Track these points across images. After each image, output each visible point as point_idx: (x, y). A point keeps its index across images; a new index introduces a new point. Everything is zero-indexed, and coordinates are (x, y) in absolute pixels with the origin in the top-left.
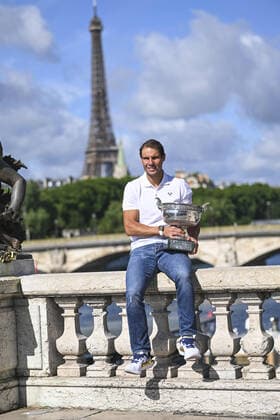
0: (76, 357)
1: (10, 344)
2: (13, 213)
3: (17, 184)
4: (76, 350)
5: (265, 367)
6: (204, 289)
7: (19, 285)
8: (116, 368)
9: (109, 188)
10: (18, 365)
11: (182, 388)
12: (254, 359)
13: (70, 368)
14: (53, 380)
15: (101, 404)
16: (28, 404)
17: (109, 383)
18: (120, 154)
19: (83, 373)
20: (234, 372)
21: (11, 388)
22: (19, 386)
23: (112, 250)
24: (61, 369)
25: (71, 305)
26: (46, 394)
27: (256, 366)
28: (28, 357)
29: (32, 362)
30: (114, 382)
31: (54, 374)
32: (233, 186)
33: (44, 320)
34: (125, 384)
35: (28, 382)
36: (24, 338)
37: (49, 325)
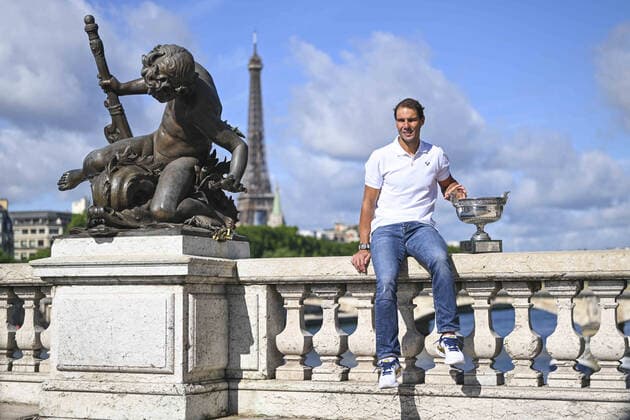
0: (299, 358)
1: (221, 338)
2: (234, 181)
3: (238, 149)
4: (300, 348)
5: (534, 372)
6: (461, 276)
7: (235, 269)
8: (348, 371)
10: (228, 365)
11: (431, 395)
12: (520, 362)
13: (292, 371)
14: (271, 384)
15: (329, 413)
16: (239, 412)
17: (340, 387)
18: (276, 202)
19: (308, 376)
20: (496, 377)
21: (220, 391)
22: (228, 389)
24: (280, 372)
25: (296, 295)
26: (263, 400)
27: (521, 371)
28: (242, 356)
29: (245, 361)
30: (346, 386)
31: (272, 376)
33: (263, 311)
34: (361, 389)
35: (241, 385)
36: (238, 332)
37: (268, 317)
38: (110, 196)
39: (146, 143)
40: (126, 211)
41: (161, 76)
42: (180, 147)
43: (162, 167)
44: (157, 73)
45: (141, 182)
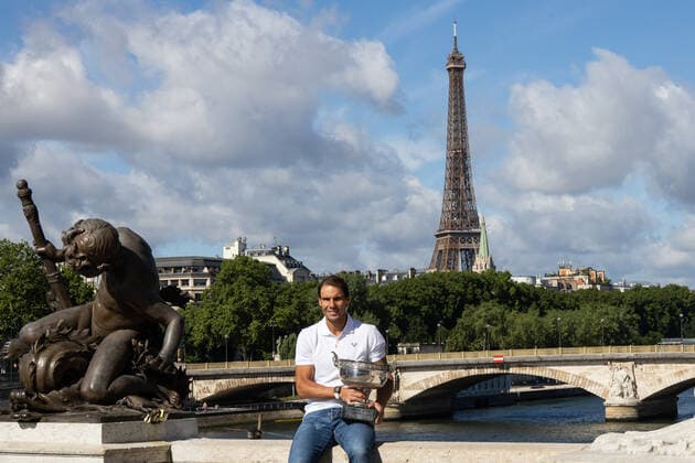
3: (172, 324)
7: (169, 453)
9: (466, 287)
18: (482, 239)
23: (463, 373)
32: (638, 288)
38: (35, 377)
39: (82, 314)
40: (54, 393)
41: (81, 255)
42: (116, 320)
43: (99, 340)
44: (76, 251)
45: (72, 360)
